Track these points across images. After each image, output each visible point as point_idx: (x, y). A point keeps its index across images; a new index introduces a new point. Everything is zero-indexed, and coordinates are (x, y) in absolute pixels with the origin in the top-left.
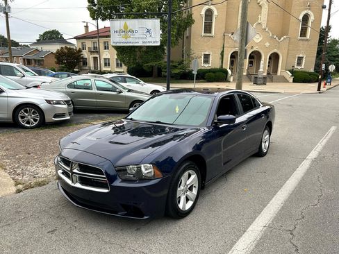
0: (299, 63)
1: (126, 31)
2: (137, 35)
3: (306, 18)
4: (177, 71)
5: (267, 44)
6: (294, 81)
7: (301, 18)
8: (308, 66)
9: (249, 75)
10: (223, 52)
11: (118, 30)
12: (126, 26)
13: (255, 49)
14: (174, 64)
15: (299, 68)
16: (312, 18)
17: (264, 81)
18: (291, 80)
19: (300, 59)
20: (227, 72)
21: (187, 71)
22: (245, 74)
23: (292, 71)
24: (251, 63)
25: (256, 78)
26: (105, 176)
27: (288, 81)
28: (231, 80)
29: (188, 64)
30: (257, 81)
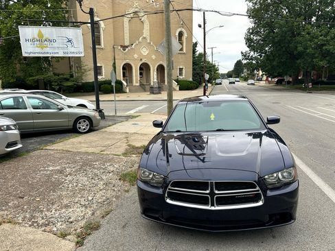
0: (181, 74)
1: (41, 40)
2: (55, 45)
3: (181, 34)
4: (70, 84)
5: (154, 57)
6: (180, 89)
7: (177, 34)
8: (187, 76)
9: (142, 85)
10: (114, 63)
11: (30, 38)
12: (40, 35)
13: (143, 61)
14: (65, 77)
15: (181, 77)
16: (185, 35)
17: (159, 90)
18: (178, 88)
19: (181, 70)
20: (121, 84)
21: (80, 84)
22: (138, 84)
23: (177, 81)
24: (141, 74)
25: (152, 87)
26: (258, 188)
27: (175, 90)
28: (128, 91)
29: (81, 76)
30: (152, 91)
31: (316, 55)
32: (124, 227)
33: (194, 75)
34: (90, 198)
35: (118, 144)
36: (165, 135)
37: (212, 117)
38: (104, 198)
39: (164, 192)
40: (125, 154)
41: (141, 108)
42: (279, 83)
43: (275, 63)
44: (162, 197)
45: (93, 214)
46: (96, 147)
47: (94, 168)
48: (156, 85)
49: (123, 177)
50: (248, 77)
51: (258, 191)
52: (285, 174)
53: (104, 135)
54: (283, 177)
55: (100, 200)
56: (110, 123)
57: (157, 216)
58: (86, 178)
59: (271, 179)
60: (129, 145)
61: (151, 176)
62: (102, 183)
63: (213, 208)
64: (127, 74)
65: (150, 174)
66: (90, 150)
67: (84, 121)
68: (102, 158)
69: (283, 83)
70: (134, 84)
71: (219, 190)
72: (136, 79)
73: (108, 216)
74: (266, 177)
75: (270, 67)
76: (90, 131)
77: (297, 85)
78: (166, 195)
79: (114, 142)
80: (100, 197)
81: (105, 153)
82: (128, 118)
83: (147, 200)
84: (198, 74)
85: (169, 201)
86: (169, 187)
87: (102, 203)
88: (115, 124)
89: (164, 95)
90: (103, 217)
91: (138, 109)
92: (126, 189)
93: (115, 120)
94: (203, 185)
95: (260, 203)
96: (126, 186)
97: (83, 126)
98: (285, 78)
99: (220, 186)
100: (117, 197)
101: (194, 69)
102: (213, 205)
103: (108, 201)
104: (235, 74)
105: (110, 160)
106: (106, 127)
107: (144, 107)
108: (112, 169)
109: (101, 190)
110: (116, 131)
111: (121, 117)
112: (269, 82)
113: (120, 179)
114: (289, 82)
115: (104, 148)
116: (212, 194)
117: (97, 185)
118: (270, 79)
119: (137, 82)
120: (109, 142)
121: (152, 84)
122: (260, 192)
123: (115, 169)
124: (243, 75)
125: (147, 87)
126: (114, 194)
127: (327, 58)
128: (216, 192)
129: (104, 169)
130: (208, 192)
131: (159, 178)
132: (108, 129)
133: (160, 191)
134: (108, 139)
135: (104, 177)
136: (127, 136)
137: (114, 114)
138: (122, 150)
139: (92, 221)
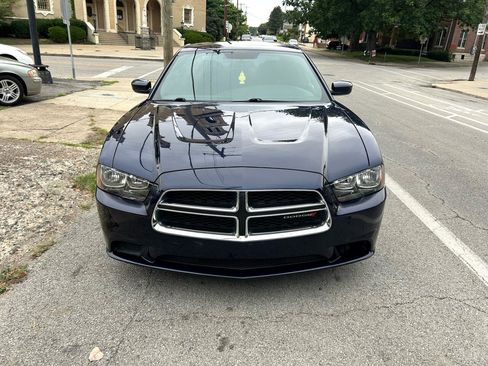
0: (187, 19)
8: (198, 23)
9: (121, 32)
15: (188, 25)
17: (152, 43)
18: (182, 43)
19: (188, 12)
20: (85, 27)
21: (9, 22)
22: (115, 31)
23: (181, 30)
24: (120, 13)
25: (139, 38)
26: (323, 202)
27: (178, 46)
28: (97, 42)
29: (9, 8)
30: (140, 43)
31: (387, 7)
32: (75, 274)
33: (209, 24)
34: (11, 222)
35: (75, 126)
36: (156, 105)
37: (242, 78)
38: (41, 220)
39: (150, 212)
40: (86, 144)
41: (119, 70)
42: (332, 47)
43: (330, 14)
44: (145, 221)
45: (14, 252)
46: (30, 130)
47: (24, 166)
48: (146, 35)
49: (81, 184)
50: (289, 35)
51: (324, 206)
52: (366, 177)
53: (48, 110)
54: (363, 182)
55: (31, 225)
56: (62, 91)
57: (138, 254)
58: (6, 185)
59: (344, 187)
60: (95, 129)
61: (124, 181)
62: (37, 193)
63: (242, 239)
64: (95, 11)
65: (122, 178)
66: (19, 135)
67: (9, 84)
68: (41, 149)
69: (339, 47)
70: (109, 29)
71: (255, 207)
72: (112, 22)
73: (46, 255)
74: (337, 182)
75: (322, 20)
76: (21, 102)
77: (356, 52)
78: (154, 217)
79: (66, 122)
80: (31, 219)
81: (48, 140)
82: (95, 84)
83: (116, 225)
84: (214, 22)
85: (159, 228)
86: (160, 202)
87: (36, 231)
88: (72, 92)
89: (159, 53)
90: (35, 257)
91: (114, 72)
92: (85, 203)
93: (71, 86)
94: (226, 198)
95: (324, 228)
96: (85, 198)
97: (7, 92)
98: (342, 39)
99: (257, 199)
100: (66, 219)
101: (209, 14)
102: (242, 233)
103: (49, 226)
104: (271, 30)
105: (56, 154)
106: (53, 97)
107: (124, 68)
108: (59, 169)
109: (35, 206)
110: (73, 104)
111: (83, 82)
112: (319, 46)
113: (74, 187)
114: (346, 47)
115: (48, 132)
116: (242, 213)
117: (27, 197)
118: (319, 40)
119: (112, 27)
120: (57, 123)
121: (139, 32)
122: (327, 208)
123: (65, 169)
124: (282, 32)
125: (131, 38)
126: (60, 212)
127: (401, 13)
128: (251, 210)
129: (43, 169)
130: (234, 210)
131: (139, 186)
132: (58, 101)
133: (141, 210)
134: (57, 117)
135: (43, 184)
136: (92, 114)
137: (70, 76)
138: (82, 136)
139: (12, 266)
